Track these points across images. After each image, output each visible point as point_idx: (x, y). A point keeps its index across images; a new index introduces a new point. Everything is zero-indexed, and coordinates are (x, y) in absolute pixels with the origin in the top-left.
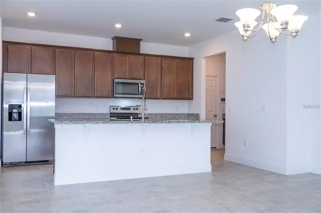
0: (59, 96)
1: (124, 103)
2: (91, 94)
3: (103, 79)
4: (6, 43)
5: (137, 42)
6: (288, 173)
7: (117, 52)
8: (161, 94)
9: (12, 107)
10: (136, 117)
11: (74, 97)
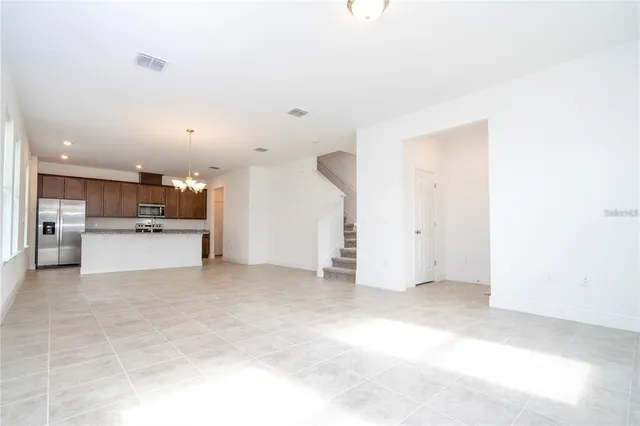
0: (88, 216)
1: (147, 221)
2: (119, 214)
3: (129, 202)
4: (41, 176)
5: (159, 176)
6: (250, 263)
7: (141, 184)
8: (180, 215)
9: (45, 224)
10: (159, 231)
11: (103, 217)
